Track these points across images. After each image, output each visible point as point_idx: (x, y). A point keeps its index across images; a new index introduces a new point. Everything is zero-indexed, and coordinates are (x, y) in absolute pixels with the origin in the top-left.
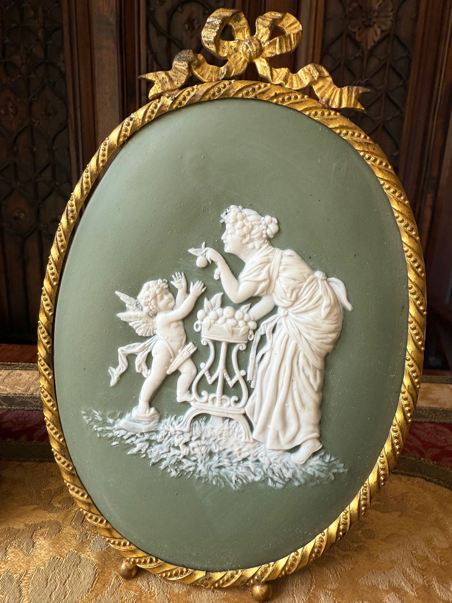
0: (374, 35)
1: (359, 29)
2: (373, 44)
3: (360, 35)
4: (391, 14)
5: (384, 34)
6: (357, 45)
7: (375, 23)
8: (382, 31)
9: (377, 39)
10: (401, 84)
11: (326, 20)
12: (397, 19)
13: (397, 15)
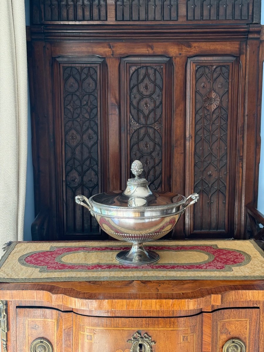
0: (214, 107)
1: (208, 105)
2: (213, 110)
3: (208, 107)
4: (219, 100)
5: (217, 106)
6: (208, 110)
7: (213, 103)
8: (216, 106)
9: (215, 108)
10: (225, 123)
11: (196, 102)
12: (221, 101)
13: (221, 100)
